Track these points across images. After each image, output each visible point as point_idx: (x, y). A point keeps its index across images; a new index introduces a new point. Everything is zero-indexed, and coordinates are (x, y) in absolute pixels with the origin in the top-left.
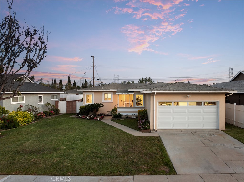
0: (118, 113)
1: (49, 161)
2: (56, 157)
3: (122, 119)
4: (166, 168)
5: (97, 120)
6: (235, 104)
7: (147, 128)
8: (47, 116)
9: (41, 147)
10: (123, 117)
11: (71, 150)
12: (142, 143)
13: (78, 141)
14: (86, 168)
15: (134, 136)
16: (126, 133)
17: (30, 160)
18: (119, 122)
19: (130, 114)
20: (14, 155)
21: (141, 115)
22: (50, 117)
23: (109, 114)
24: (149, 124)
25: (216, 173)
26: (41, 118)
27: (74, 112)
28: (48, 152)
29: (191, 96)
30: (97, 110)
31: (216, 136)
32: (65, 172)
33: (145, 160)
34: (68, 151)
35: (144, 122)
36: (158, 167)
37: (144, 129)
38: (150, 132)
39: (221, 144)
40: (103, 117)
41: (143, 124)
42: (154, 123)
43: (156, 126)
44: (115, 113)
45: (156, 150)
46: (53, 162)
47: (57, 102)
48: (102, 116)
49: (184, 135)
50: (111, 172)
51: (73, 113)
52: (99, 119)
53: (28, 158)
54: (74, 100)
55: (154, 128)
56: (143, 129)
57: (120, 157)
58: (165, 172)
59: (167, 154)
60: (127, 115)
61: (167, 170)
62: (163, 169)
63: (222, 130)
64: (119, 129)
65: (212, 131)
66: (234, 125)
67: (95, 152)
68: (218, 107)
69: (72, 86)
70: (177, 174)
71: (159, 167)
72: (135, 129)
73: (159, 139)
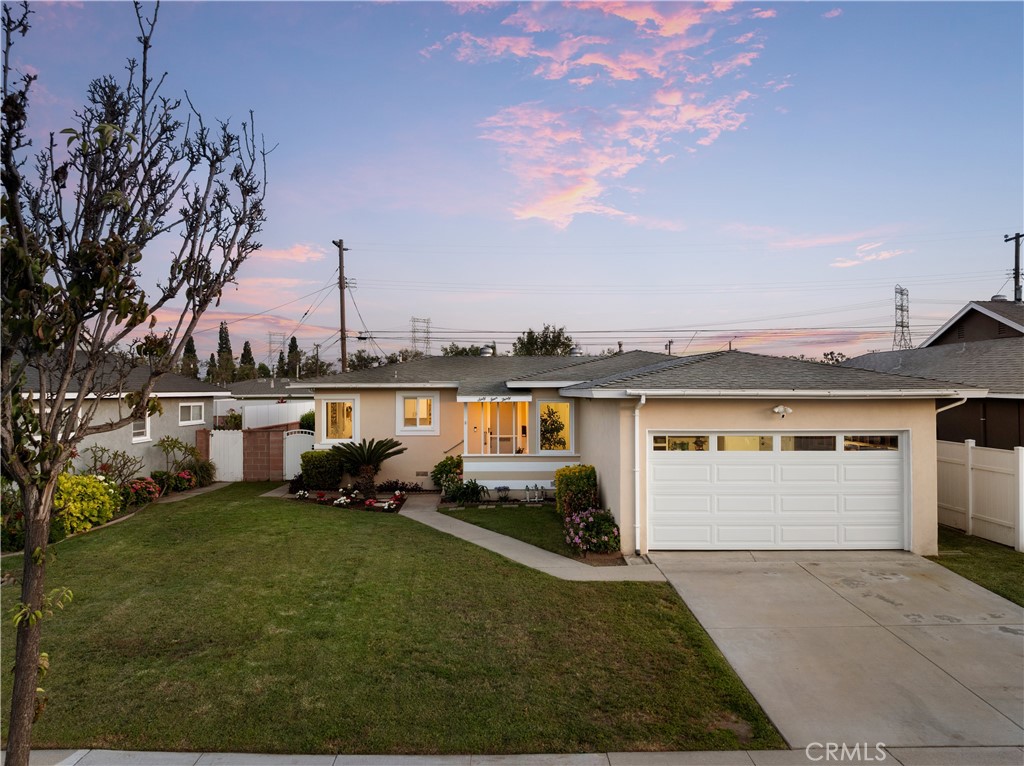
0: (465, 482)
1: (233, 688)
2: (256, 671)
3: (484, 507)
4: (736, 722)
5: (382, 509)
6: (971, 443)
7: (606, 548)
8: (166, 494)
9: (182, 629)
10: (486, 497)
11: (315, 643)
12: (606, 612)
13: (330, 603)
14: (398, 722)
15: (561, 581)
16: (523, 567)
17: (150, 685)
18: (477, 520)
19: (517, 485)
20: (79, 665)
21: (573, 488)
22: (177, 498)
23: (426, 483)
24: (615, 530)
25: (956, 742)
26: (144, 500)
27: (273, 475)
28: (219, 651)
29: (790, 410)
30: (377, 469)
31: (907, 579)
32: (310, 737)
33: (637, 686)
34: (299, 644)
35: (591, 519)
36: (698, 716)
37: (596, 552)
38: (622, 561)
39: (940, 617)
40: (402, 495)
41: (587, 528)
42: (638, 525)
43: (644, 535)
44: (453, 481)
45: (672, 641)
46: (248, 696)
47: (203, 435)
48: (397, 493)
49: (770, 574)
50: (506, 740)
51: (268, 480)
52: (389, 506)
53: (141, 678)
54: (270, 425)
55: (638, 548)
56: (590, 550)
57: (530, 672)
58: (736, 737)
59: (724, 660)
60: (506, 489)
61: (742, 728)
62: (723, 725)
63: (926, 555)
64: (485, 549)
65: (884, 560)
66: (970, 533)
67: (417, 650)
68: (905, 458)
69: (238, 366)
70: (792, 745)
71: (703, 714)
72: (551, 551)
73: (667, 593)
